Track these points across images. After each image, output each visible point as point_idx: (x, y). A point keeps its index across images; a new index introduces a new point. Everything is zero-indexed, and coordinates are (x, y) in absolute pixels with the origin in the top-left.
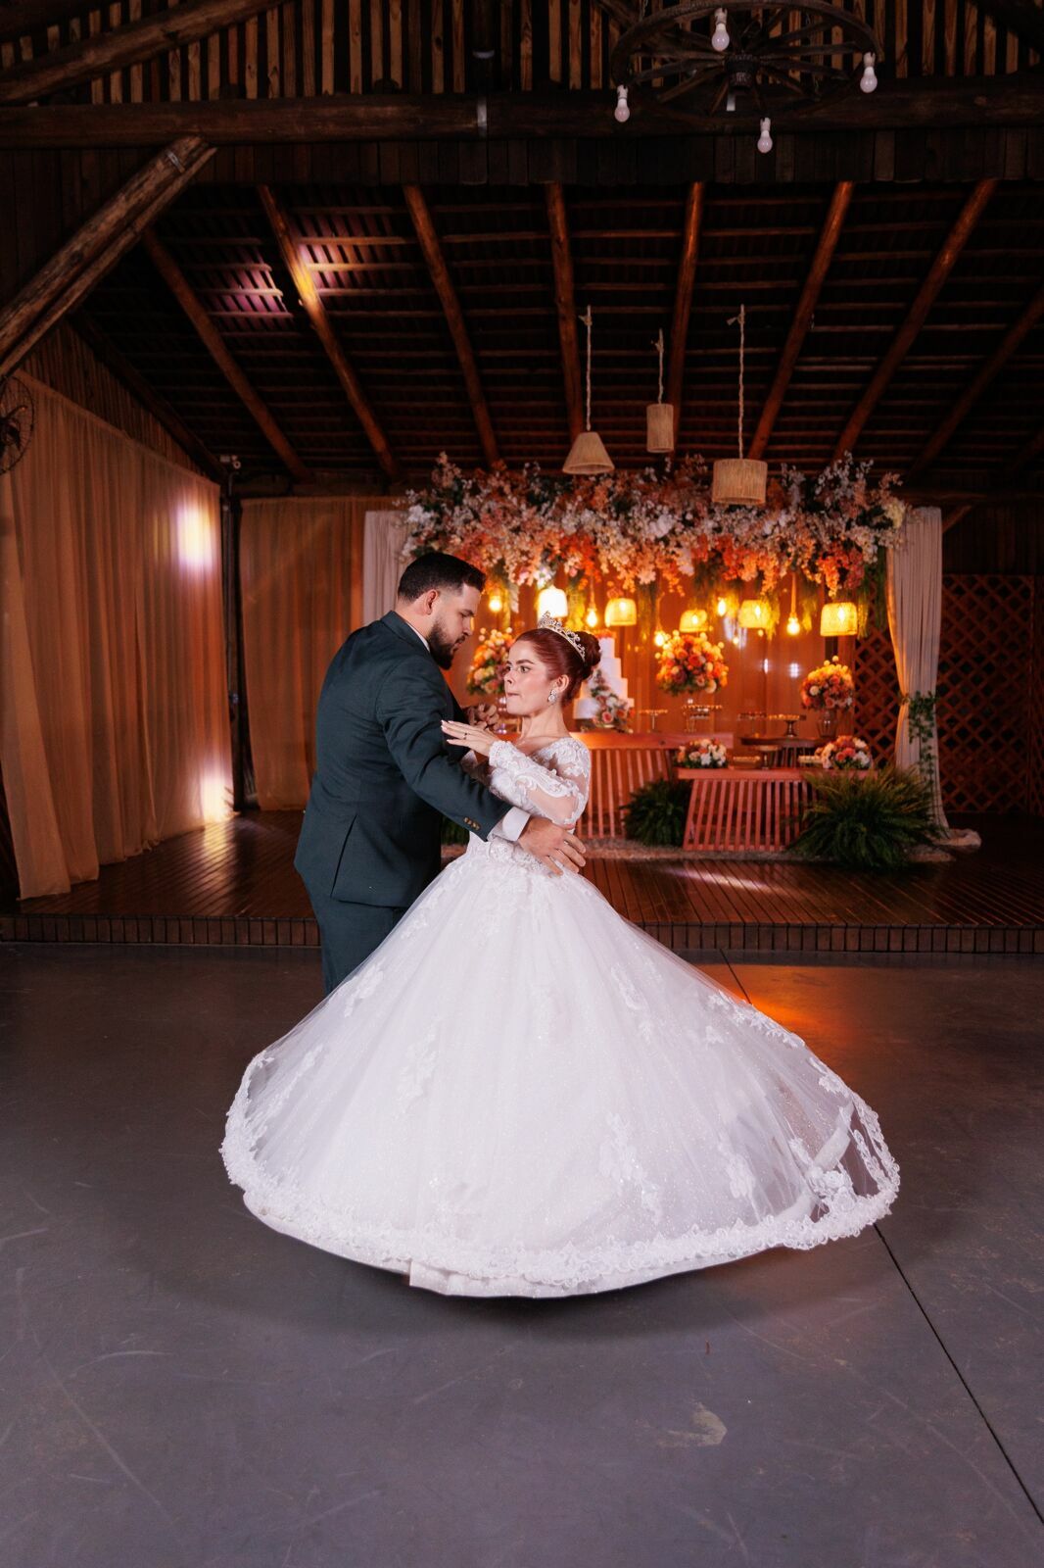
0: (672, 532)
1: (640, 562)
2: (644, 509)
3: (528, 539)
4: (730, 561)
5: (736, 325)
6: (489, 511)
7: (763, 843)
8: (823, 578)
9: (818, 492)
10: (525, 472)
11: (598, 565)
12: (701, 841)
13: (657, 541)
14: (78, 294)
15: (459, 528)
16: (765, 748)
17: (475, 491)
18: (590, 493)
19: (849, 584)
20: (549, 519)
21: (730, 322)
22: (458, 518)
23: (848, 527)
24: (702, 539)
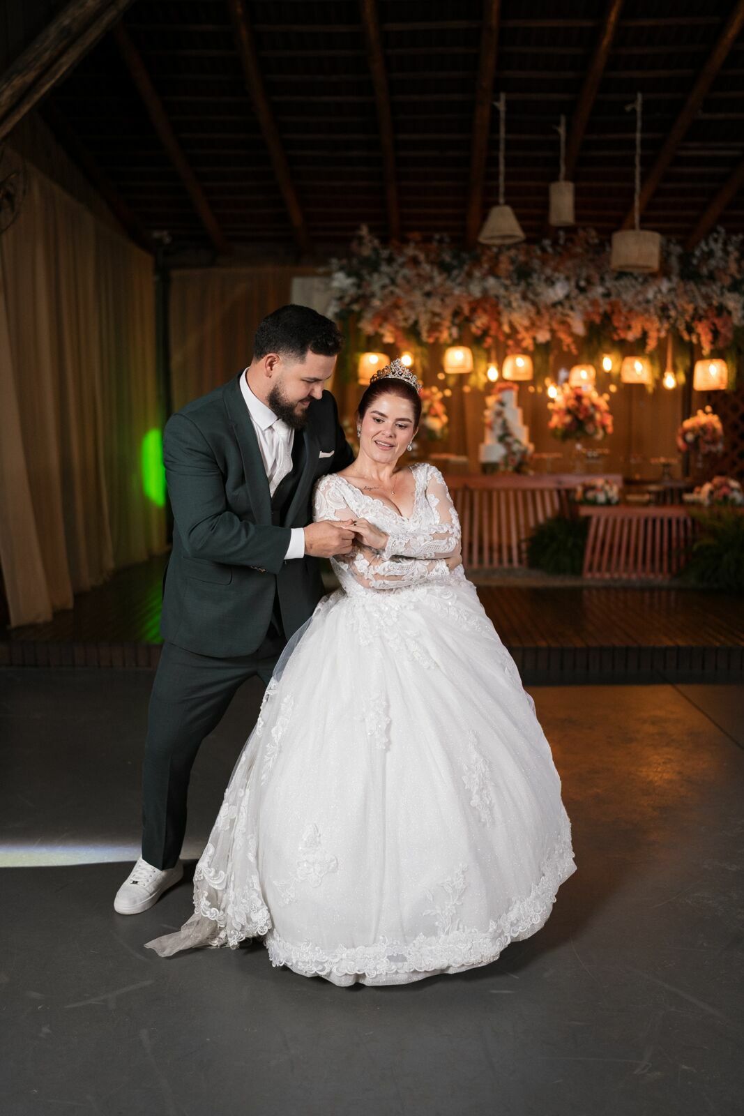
0: (567, 297)
1: (538, 323)
2: (543, 277)
3: (438, 302)
4: (618, 322)
5: (634, 111)
6: (405, 277)
7: (653, 571)
8: (699, 339)
9: (695, 262)
10: (435, 244)
11: (500, 325)
12: (599, 569)
13: (554, 305)
14: (64, 69)
15: (379, 293)
16: (653, 488)
17: (390, 261)
18: (495, 261)
19: (721, 344)
20: (460, 284)
21: (628, 108)
22: (376, 283)
23: (722, 294)
24: (594, 303)
